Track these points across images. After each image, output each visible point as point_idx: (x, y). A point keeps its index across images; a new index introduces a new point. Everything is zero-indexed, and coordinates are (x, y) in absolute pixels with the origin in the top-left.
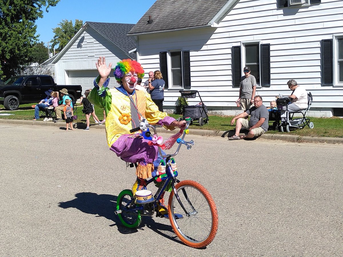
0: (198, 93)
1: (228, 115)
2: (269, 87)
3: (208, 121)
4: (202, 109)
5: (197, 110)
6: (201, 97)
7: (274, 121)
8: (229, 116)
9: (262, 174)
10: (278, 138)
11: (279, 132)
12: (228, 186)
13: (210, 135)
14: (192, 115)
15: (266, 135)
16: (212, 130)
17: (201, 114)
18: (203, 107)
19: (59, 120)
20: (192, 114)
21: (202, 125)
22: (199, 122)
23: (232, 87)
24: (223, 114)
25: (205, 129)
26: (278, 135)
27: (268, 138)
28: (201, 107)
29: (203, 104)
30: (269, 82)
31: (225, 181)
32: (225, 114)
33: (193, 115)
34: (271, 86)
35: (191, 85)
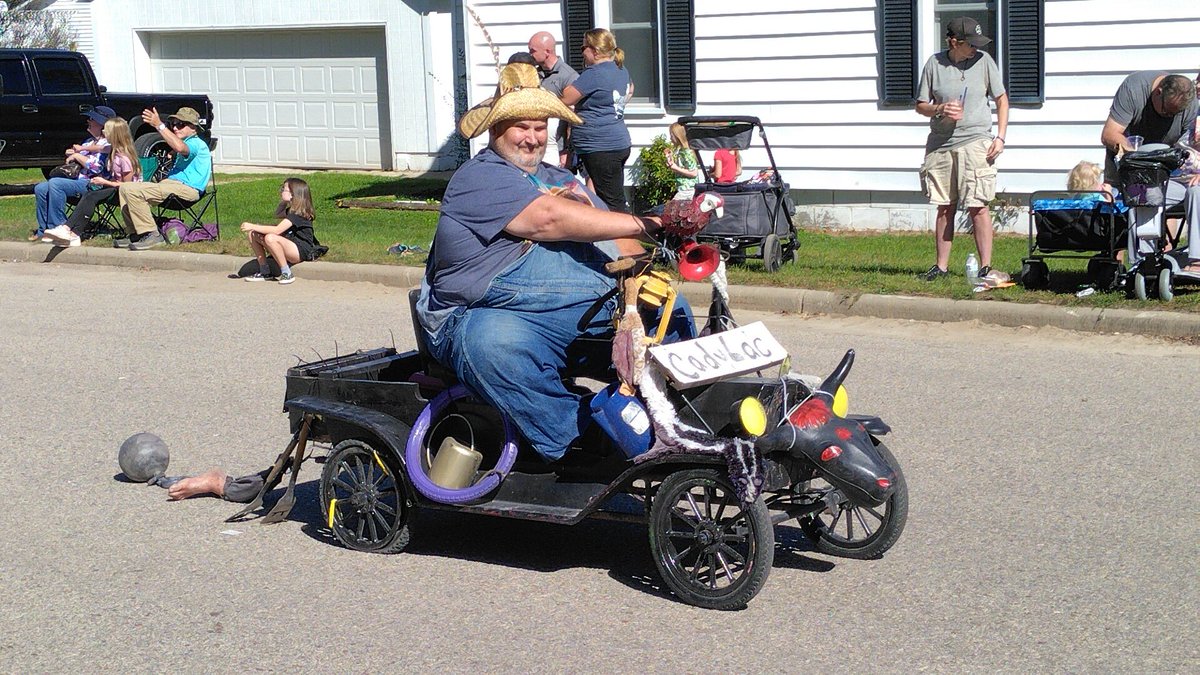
0: (762, 130)
1: (859, 229)
2: (1038, 106)
3: (794, 251)
4: (772, 200)
5: (755, 203)
6: (772, 150)
7: (1094, 253)
8: (860, 233)
9: (1125, 483)
10: (1126, 327)
11: (1128, 297)
12: (999, 536)
13: (816, 311)
14: (730, 224)
15: (1072, 313)
16: (825, 288)
17: (768, 222)
18: (779, 190)
19: (149, 241)
20: (733, 220)
21: (775, 266)
22: (762, 257)
23: (875, 104)
24: (833, 222)
25: (792, 286)
26: (1123, 312)
27: (1079, 326)
28: (769, 190)
29: (778, 178)
30: (1038, 88)
31: (974, 516)
32: (843, 224)
33: (735, 224)
34: (1046, 104)
35: (699, 99)
